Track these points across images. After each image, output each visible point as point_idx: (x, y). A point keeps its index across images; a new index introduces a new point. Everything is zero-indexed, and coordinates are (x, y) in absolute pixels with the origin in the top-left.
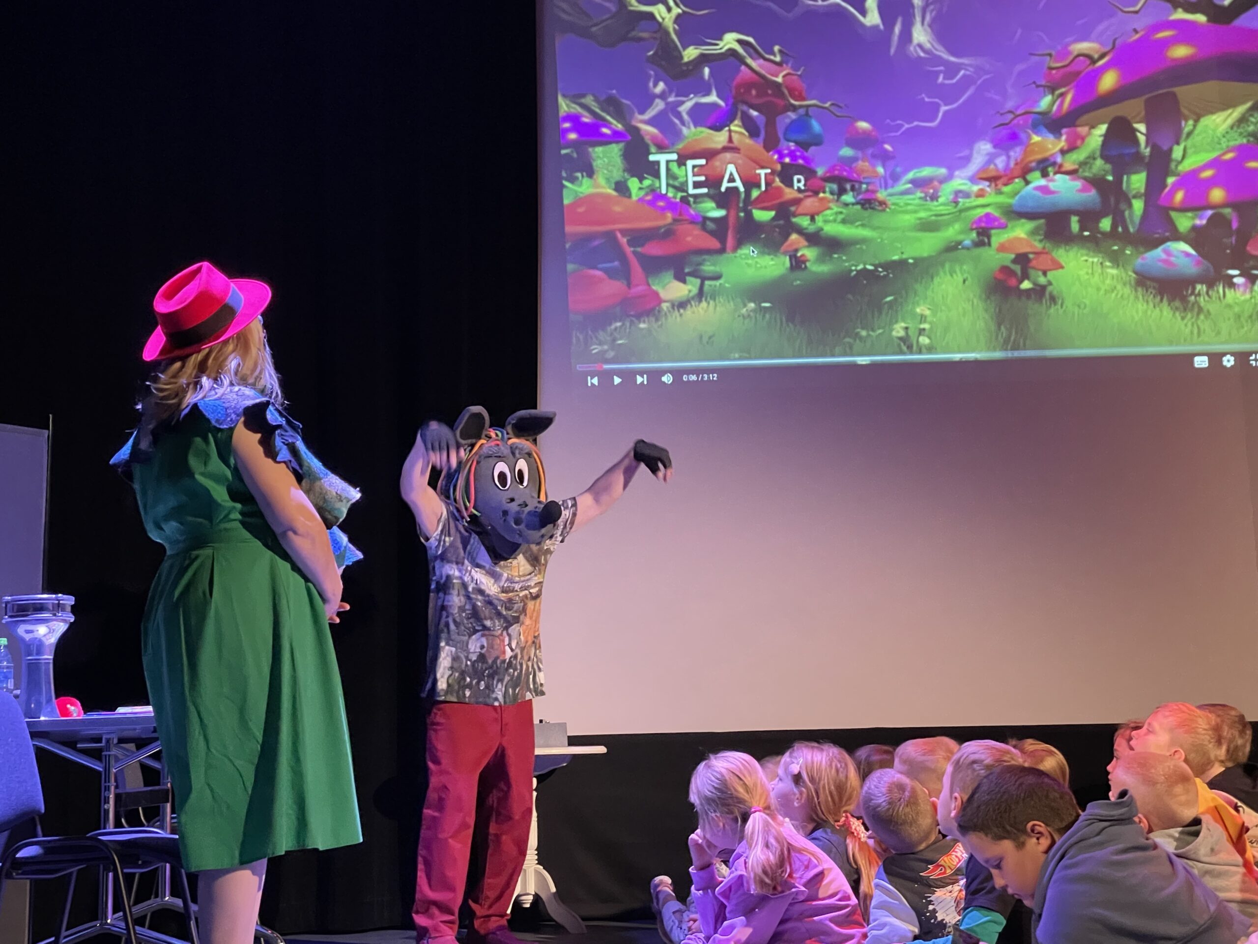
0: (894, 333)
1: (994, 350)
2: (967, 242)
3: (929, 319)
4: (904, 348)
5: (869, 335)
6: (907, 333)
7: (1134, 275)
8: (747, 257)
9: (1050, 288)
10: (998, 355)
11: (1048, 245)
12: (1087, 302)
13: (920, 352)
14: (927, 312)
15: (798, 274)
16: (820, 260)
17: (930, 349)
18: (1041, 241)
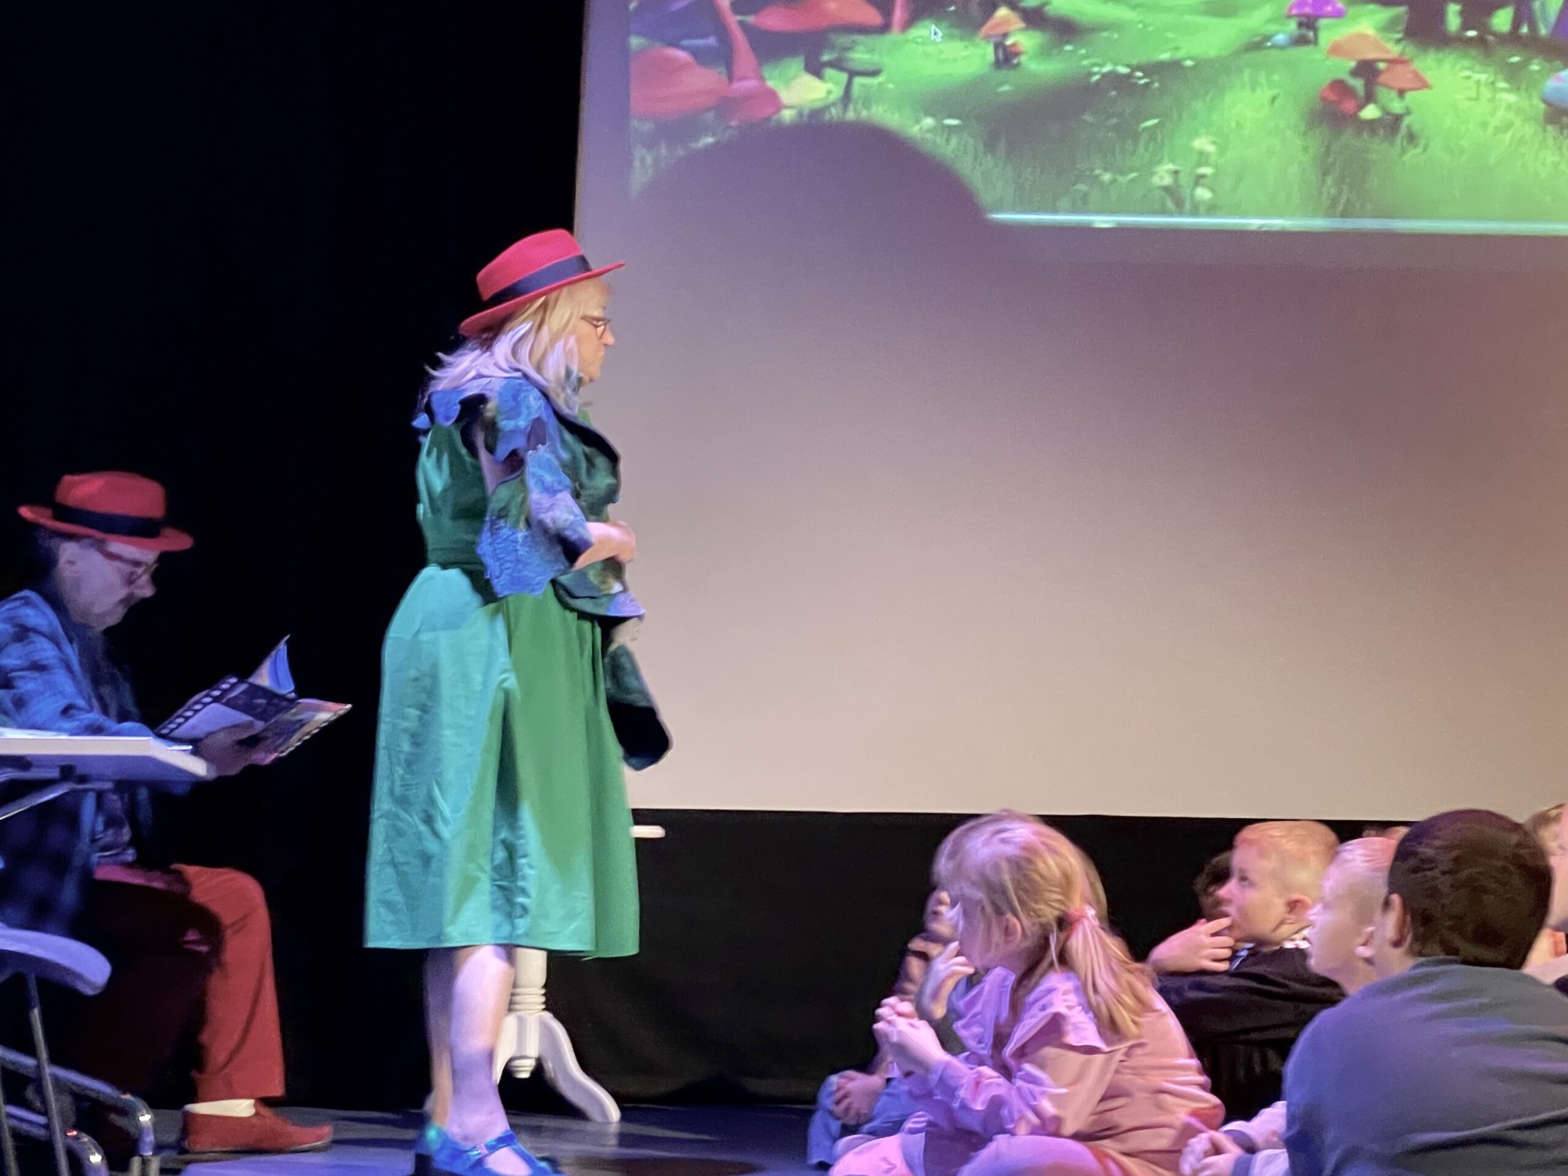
0: (1156, 180)
1: (1314, 214)
2: (1281, 38)
3: (1213, 159)
4: (1170, 204)
5: (1114, 181)
6: (1176, 181)
7: (1542, 106)
8: (925, 42)
9: (1407, 121)
10: (1318, 223)
11: (1409, 50)
12: (1465, 143)
13: (1195, 212)
14: (1211, 149)
15: (1004, 73)
16: (1044, 53)
17: (1212, 209)
18: (1398, 41)
